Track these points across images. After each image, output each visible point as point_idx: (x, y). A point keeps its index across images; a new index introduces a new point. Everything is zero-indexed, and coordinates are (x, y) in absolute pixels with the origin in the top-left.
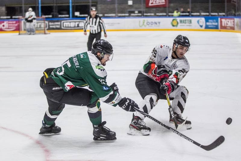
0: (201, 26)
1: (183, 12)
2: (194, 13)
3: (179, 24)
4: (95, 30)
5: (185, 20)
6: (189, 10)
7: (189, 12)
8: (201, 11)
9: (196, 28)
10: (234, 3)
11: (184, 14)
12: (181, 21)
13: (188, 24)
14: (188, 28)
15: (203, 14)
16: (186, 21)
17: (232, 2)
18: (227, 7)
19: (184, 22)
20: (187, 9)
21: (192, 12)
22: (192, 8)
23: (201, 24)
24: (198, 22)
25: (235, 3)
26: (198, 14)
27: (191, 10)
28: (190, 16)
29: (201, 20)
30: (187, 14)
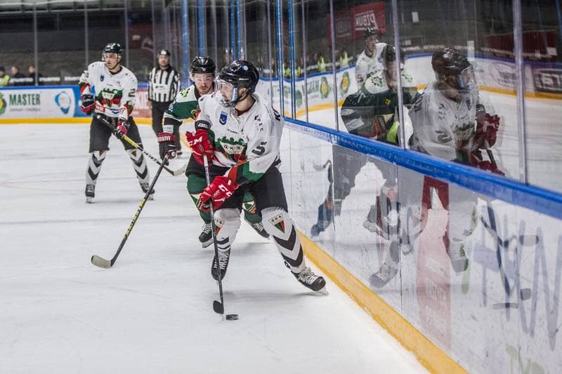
0: (66, 111)
1: (17, 76)
2: (46, 76)
3: (9, 107)
4: (165, 95)
5: (24, 96)
6: (31, 70)
7: (32, 75)
8: (62, 72)
9: (52, 117)
10: (146, 48)
11: (22, 80)
12: (13, 99)
13: (31, 106)
14: (31, 115)
15: (67, 79)
16: (27, 98)
17: (143, 48)
18: (130, 59)
19: (20, 101)
20: (28, 68)
21: (40, 76)
22: (41, 65)
23: (65, 106)
24: (57, 99)
25: (150, 49)
26: (57, 79)
27: (39, 70)
28: (37, 85)
29: (63, 95)
30: (30, 80)
